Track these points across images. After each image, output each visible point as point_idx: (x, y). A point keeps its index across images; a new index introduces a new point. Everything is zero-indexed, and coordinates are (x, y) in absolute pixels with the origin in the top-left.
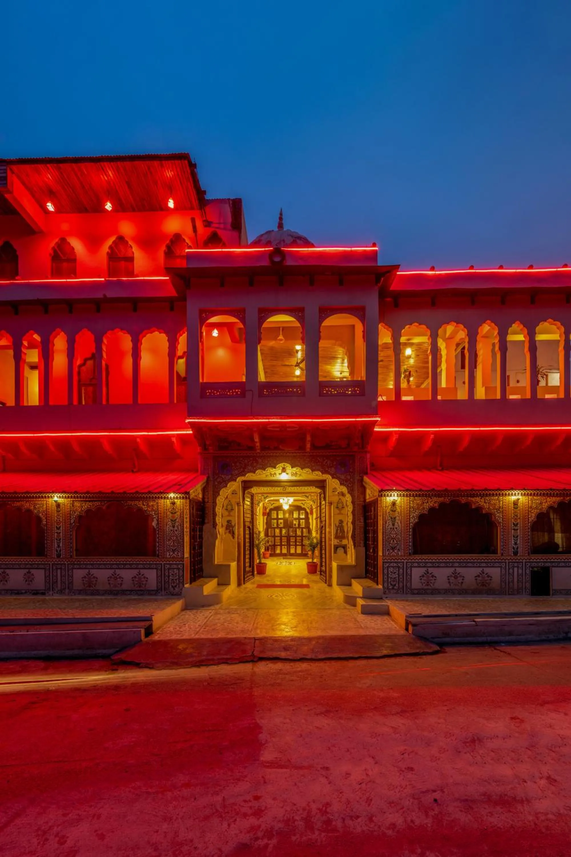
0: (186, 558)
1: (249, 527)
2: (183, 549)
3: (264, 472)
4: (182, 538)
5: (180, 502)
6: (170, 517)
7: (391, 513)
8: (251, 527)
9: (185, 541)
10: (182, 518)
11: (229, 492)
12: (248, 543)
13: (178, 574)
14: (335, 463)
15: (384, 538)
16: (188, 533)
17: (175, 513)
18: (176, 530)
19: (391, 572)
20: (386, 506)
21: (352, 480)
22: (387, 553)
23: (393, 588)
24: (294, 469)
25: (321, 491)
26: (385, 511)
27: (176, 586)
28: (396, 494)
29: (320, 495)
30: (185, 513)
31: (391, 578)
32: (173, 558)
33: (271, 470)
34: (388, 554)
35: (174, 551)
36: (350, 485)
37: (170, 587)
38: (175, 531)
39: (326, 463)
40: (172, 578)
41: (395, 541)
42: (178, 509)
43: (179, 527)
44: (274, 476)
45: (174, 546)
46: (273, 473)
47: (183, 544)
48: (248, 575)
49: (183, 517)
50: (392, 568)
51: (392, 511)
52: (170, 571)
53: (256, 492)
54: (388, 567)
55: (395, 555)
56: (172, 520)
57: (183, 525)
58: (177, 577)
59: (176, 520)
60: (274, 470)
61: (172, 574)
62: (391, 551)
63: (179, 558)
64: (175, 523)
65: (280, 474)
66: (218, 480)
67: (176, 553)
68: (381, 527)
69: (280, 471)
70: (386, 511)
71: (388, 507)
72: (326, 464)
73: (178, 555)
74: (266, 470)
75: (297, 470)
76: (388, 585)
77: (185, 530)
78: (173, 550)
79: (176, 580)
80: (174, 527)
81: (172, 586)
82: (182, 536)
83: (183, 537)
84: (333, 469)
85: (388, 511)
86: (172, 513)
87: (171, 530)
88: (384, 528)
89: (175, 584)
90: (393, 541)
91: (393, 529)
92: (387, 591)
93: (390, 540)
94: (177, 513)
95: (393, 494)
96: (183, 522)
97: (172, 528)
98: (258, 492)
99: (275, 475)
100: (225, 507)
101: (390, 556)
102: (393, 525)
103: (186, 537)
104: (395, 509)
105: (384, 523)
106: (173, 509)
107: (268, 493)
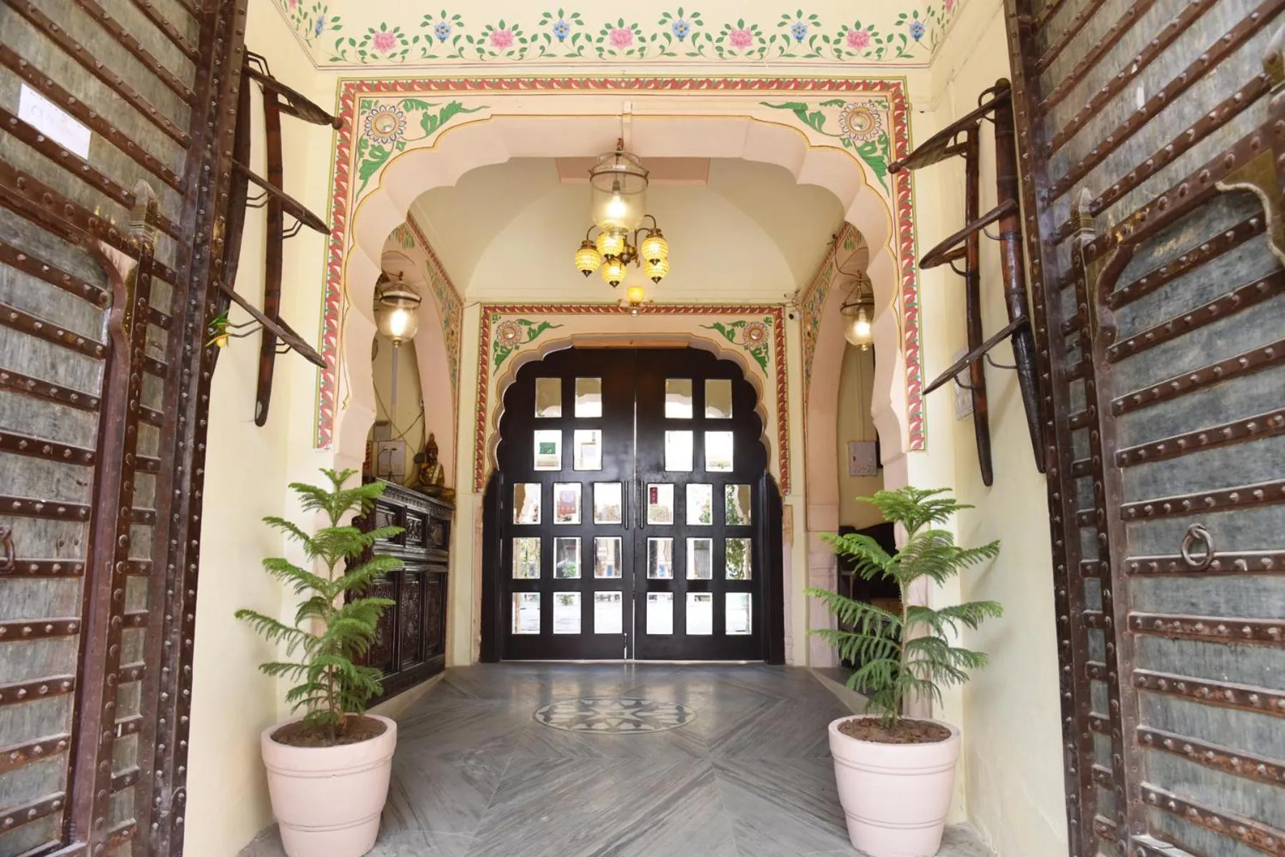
107: (462, 85)
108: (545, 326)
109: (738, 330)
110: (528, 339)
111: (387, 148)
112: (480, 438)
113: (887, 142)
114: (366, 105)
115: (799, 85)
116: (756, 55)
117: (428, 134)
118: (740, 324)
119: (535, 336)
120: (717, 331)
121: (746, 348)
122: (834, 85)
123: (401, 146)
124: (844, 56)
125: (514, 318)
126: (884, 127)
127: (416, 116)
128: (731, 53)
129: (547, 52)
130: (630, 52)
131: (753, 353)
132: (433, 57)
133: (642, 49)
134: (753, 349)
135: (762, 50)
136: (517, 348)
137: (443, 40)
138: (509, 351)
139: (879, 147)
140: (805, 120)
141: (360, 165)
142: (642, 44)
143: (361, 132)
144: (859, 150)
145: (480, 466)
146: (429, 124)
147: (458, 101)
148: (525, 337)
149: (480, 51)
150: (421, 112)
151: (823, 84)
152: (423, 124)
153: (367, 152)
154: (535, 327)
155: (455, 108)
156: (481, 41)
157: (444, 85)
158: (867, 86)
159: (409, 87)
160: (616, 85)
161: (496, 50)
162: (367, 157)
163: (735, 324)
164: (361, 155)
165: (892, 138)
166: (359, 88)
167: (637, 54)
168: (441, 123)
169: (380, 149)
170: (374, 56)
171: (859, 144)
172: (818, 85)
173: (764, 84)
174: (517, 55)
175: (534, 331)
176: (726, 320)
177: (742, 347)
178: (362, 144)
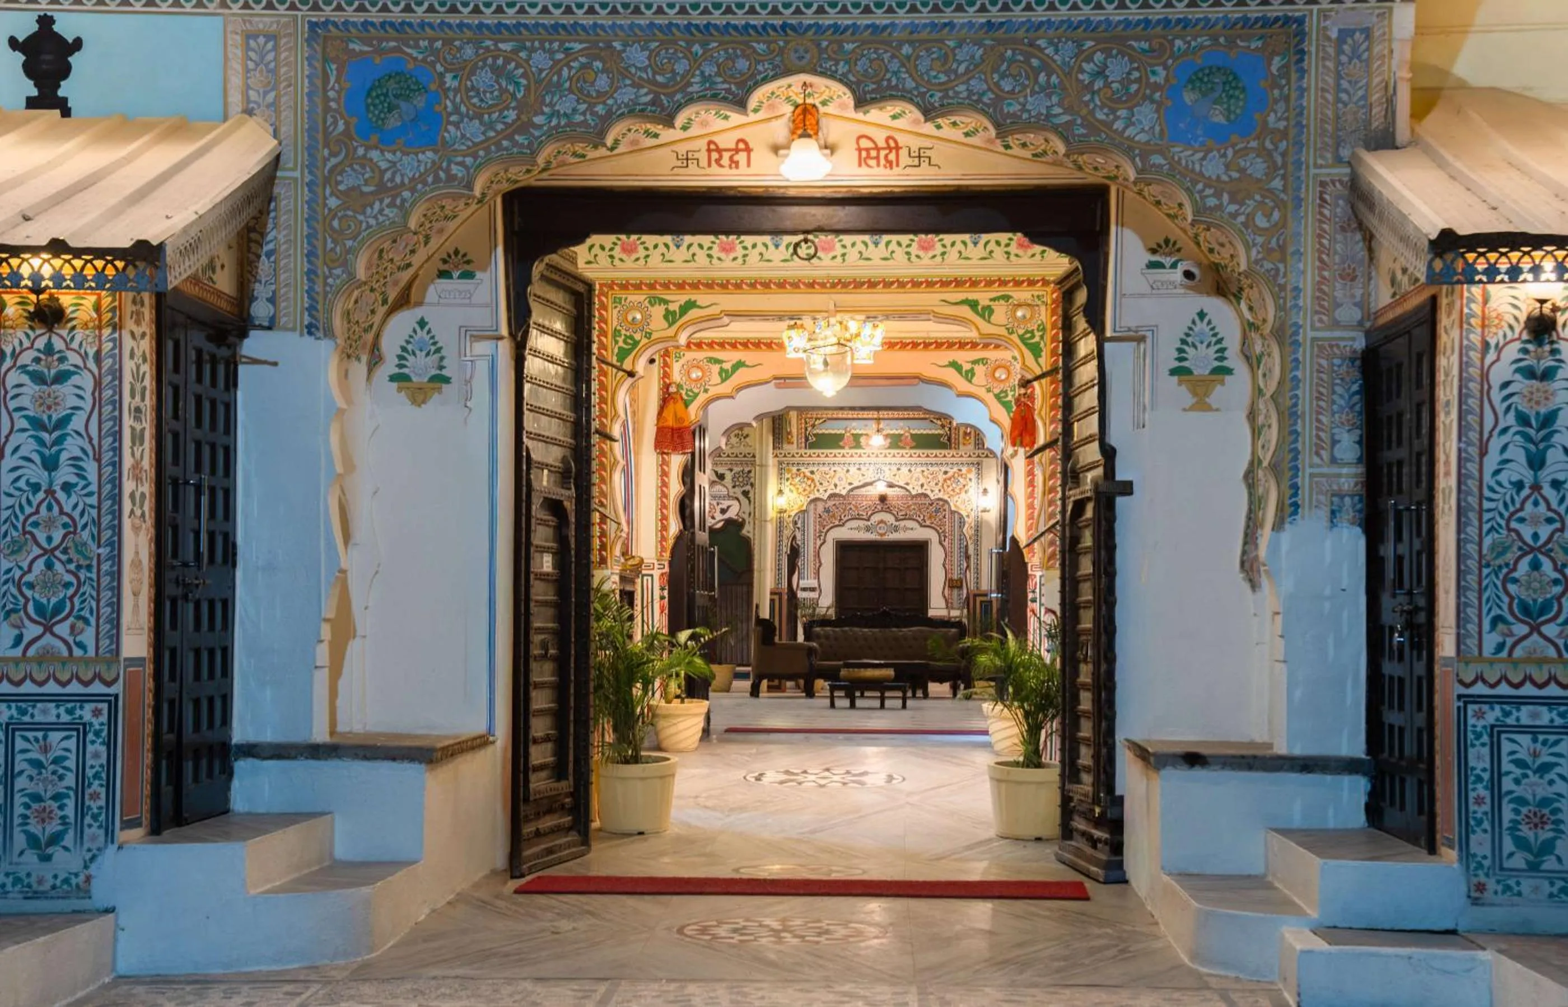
0: (131, 661)
1: (554, 506)
2: (117, 607)
3: (667, 135)
4: (106, 535)
5: (97, 308)
6: (25, 401)
7: (1521, 384)
8: (569, 506)
9: (128, 556)
10: (107, 409)
11: (417, 260)
12: (550, 612)
13: (71, 763)
14: (1160, 76)
15: (1472, 548)
16: (148, 506)
17: (61, 378)
18: (67, 487)
19: (1520, 763)
20: (1486, 345)
21: (1277, 183)
22: (1491, 641)
23: (1534, 867)
24: (878, 115)
25: (1077, 263)
26: (1474, 372)
27: (55, 839)
28: (1548, 265)
29: (1068, 297)
30: (127, 378)
31: (1521, 801)
32: (41, 659)
33: (720, 124)
34: (1500, 647)
35: (47, 617)
36: (1261, 222)
37: (20, 840)
38: (61, 495)
39: (1101, 73)
40: (32, 788)
41: (1547, 566)
42: (85, 357)
43: (91, 468)
44: (734, 163)
45: (48, 585)
46: (726, 141)
47: (117, 575)
48: (548, 822)
49: (117, 404)
50: (1525, 740)
51: (1530, 373)
52: (20, 744)
53: (610, 275)
54: (1496, 733)
55: (1552, 652)
56: (37, 424)
57: (118, 451)
58: (70, 780)
59: (63, 422)
60: (736, 118)
61: (37, 764)
62: (1521, 629)
63: (87, 661)
64: (59, 441)
65: (776, 149)
66: (348, 181)
67: (63, 629)
68: (1453, 481)
69: (780, 129)
70: (1485, 376)
71: (1499, 349)
72: (1098, 84)
73: (81, 645)
74: (680, 120)
75: (898, 123)
76: (1497, 846)
77: (128, 486)
78: (40, 609)
79: (56, 797)
80: (50, 464)
81: (33, 841)
82: (106, 520)
83: (117, 530)
84: (1146, 114)
85: (1498, 375)
86: (38, 378)
87: (36, 488)
88: (1472, 484)
89: (54, 827)
90: (1536, 566)
91: (1536, 487)
92: (1491, 885)
93: (1510, 557)
94: (75, 379)
95: (1526, 264)
96: (118, 436)
97: (36, 473)
98: (620, 275)
99: (742, 157)
100: (389, 366)
101: (1515, 663)
102: (1536, 462)
103: (136, 529)
104: (1548, 362)
105: (1474, 451)
106: (49, 350)
107: (695, 286)
108: (739, 365)
109: (980, 369)
110: (719, 380)
111: (637, 337)
112: (664, 495)
113: (1044, 329)
114: (617, 301)
115: (974, 283)
116: (939, 259)
117: (670, 326)
118: (983, 361)
119: (727, 378)
120: (951, 370)
121: (989, 390)
122: (1003, 283)
123: (648, 336)
124: (1012, 257)
125: (701, 355)
126: (1043, 317)
127: (658, 311)
128: (918, 257)
129: (766, 257)
130: (834, 258)
131: (997, 397)
132: (671, 261)
133: (844, 255)
134: (997, 391)
135: (943, 254)
136: (706, 391)
137: (678, 247)
138: (696, 395)
139: (1038, 334)
140: (977, 313)
141: (616, 350)
142: (844, 251)
143: (615, 323)
144: (1022, 338)
145: (664, 528)
146: (670, 317)
147: (693, 298)
148: (716, 379)
149: (710, 256)
150: (663, 307)
151: (994, 282)
152: (666, 317)
153: (620, 340)
154: (727, 366)
155: (690, 305)
156: (710, 248)
157: (681, 286)
158: (1031, 283)
159: (652, 286)
160: (823, 285)
161: (723, 256)
162: (621, 344)
163: (975, 362)
164: (617, 342)
165: (1049, 327)
166: (611, 287)
167: (839, 259)
168: (681, 316)
169: (631, 338)
170: (621, 260)
171: (1021, 332)
172: (989, 283)
173: (945, 284)
174: (740, 260)
175: (727, 371)
176: (964, 357)
177: (984, 389)
178: (616, 333)
